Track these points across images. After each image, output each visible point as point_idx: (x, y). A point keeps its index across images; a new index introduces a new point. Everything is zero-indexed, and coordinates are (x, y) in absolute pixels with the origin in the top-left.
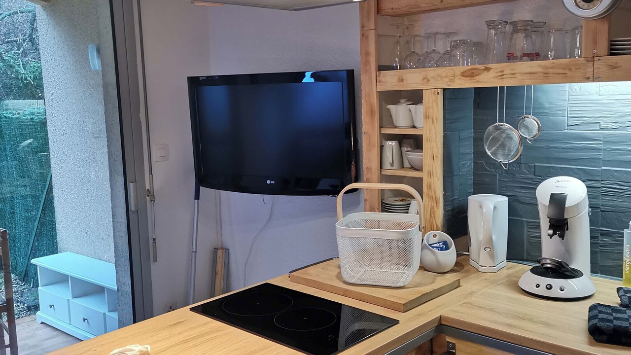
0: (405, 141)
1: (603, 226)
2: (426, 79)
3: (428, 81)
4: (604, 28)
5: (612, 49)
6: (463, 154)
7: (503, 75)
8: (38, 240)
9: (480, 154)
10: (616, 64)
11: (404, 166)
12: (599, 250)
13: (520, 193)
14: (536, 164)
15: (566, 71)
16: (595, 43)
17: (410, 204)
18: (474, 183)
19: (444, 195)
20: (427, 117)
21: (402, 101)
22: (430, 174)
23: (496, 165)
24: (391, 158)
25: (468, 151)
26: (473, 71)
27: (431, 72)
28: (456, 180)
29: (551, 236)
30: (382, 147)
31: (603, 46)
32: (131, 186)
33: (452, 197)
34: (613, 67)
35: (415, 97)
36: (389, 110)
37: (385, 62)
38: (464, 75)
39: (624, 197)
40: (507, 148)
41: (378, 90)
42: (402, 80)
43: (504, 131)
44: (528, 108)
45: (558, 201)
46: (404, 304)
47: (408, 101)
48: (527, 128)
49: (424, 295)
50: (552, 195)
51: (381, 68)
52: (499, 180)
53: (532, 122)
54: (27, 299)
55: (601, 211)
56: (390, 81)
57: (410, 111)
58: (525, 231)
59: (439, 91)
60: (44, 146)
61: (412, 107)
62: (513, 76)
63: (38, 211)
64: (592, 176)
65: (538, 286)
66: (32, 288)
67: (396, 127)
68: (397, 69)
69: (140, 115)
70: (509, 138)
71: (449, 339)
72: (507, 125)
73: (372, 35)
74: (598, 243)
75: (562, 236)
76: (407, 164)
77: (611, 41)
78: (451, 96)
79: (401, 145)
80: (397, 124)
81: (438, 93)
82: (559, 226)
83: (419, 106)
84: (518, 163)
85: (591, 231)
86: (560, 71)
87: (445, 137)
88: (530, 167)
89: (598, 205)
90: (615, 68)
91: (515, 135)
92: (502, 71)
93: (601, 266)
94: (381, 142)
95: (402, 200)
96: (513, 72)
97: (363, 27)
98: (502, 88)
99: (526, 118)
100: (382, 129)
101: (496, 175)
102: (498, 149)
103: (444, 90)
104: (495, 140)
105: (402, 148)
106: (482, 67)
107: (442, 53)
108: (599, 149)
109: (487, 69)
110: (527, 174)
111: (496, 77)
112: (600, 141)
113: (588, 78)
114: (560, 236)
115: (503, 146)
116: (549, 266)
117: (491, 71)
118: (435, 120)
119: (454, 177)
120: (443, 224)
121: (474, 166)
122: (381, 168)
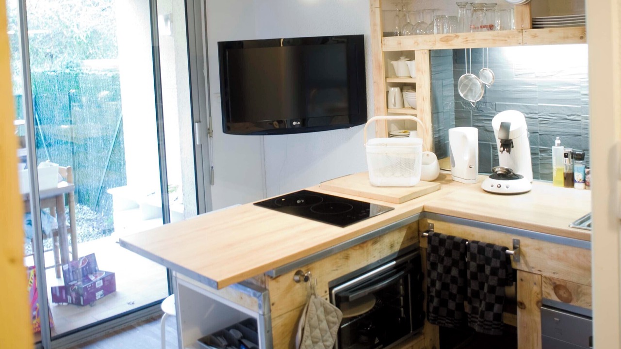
0: (405, 87)
1: (541, 145)
2: (416, 43)
3: (418, 44)
4: (527, 10)
5: (533, 24)
6: (446, 96)
7: (467, 41)
8: (108, 176)
9: (457, 96)
10: (536, 34)
11: (405, 106)
12: (539, 162)
13: (485, 124)
14: (497, 103)
15: (506, 39)
16: (522, 20)
17: (409, 135)
18: (455, 118)
19: (433, 127)
20: (418, 70)
21: (402, 58)
22: (422, 111)
23: (468, 104)
24: (393, 100)
25: (450, 94)
26: (448, 38)
27: (421, 38)
28: (441, 116)
29: (502, 152)
30: (387, 92)
31: (527, 23)
32: (196, 125)
33: (439, 127)
34: (535, 36)
35: (410, 55)
36: (392, 65)
37: (388, 30)
38: (442, 40)
39: (553, 124)
40: (473, 92)
41: (384, 50)
42: (400, 44)
43: (471, 80)
44: (486, 62)
45: (505, 127)
46: (399, 199)
47: (406, 58)
48: (485, 77)
49: (414, 193)
50: (502, 123)
51: (386, 34)
52: (473, 115)
53: (488, 73)
54: (101, 224)
55: (540, 135)
56: (393, 44)
57: (407, 65)
58: (491, 152)
59: (426, 51)
60: (116, 97)
61: (409, 62)
62: (473, 41)
63: (109, 151)
64: (532, 110)
65: (492, 186)
66: (103, 216)
67: (398, 77)
68: (397, 35)
69: (204, 71)
70: (475, 84)
71: (429, 221)
72: (473, 76)
73: (378, 11)
74: (538, 158)
75: (509, 151)
76: (406, 105)
77: (533, 19)
78: (435, 56)
79: (402, 90)
80: (399, 75)
81: (425, 53)
82: (507, 144)
83: (413, 62)
84: (484, 102)
85: (532, 149)
86: (503, 38)
87: (431, 84)
88: (492, 105)
89: (537, 130)
90: (535, 37)
91: (479, 82)
92: (467, 38)
93: (541, 174)
94: (387, 88)
95: (405, 132)
96: (474, 39)
97: (372, 5)
98: (468, 50)
99: (485, 71)
100: (387, 79)
101: (470, 112)
102: (467, 92)
103: (430, 50)
104: (466, 86)
105: (403, 93)
106: (453, 35)
107: (429, 24)
108: (535, 91)
109: (457, 37)
110: (490, 110)
111: (464, 42)
112: (536, 85)
113: (520, 44)
114: (507, 152)
115: (471, 90)
116: (500, 172)
117: (459, 38)
118: (424, 73)
119: (440, 113)
120: (432, 148)
121: (456, 105)
122: (387, 108)
